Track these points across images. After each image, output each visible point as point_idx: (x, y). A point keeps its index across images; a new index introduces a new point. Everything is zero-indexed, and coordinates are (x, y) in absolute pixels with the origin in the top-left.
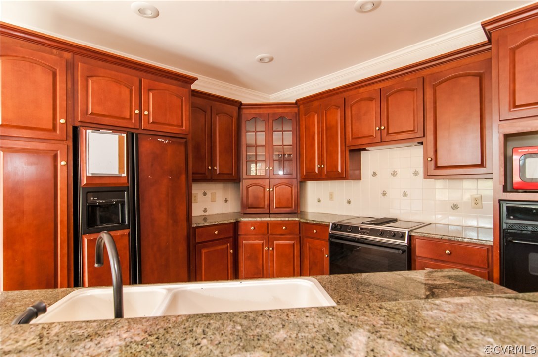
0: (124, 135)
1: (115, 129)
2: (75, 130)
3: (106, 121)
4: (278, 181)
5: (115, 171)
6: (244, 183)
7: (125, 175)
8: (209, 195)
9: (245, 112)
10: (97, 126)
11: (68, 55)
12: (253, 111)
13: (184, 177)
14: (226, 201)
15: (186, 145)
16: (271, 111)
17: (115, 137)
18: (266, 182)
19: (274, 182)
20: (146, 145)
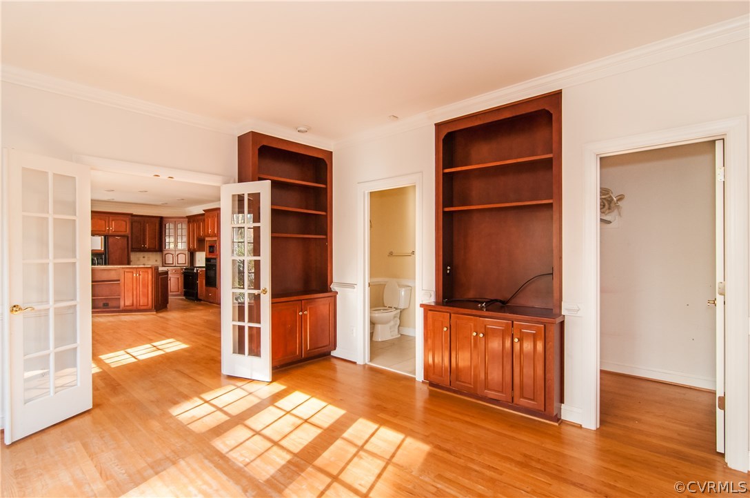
0: (103, 237)
1: (100, 235)
3: (97, 232)
4: (179, 252)
5: (100, 249)
6: (165, 252)
7: (103, 249)
8: (146, 257)
9: (165, 220)
12: (169, 220)
13: (126, 250)
14: (156, 261)
15: (128, 238)
16: (176, 220)
17: (100, 238)
18: (173, 253)
19: (177, 253)
20: (111, 240)
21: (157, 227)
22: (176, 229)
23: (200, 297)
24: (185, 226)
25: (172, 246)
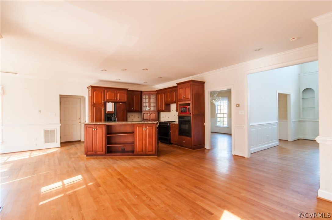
0: (113, 103)
1: (112, 102)
2: (105, 102)
3: (110, 100)
4: (151, 112)
5: (112, 110)
6: (143, 113)
7: (113, 111)
8: (133, 115)
9: (143, 93)
10: (109, 102)
11: (104, 89)
12: (145, 93)
13: (125, 111)
14: (138, 118)
15: (126, 104)
16: (150, 93)
17: (112, 104)
18: (148, 113)
19: (150, 112)
20: (118, 105)
21: (140, 98)
22: (149, 99)
23: (172, 142)
24: (154, 96)
25: (148, 108)
